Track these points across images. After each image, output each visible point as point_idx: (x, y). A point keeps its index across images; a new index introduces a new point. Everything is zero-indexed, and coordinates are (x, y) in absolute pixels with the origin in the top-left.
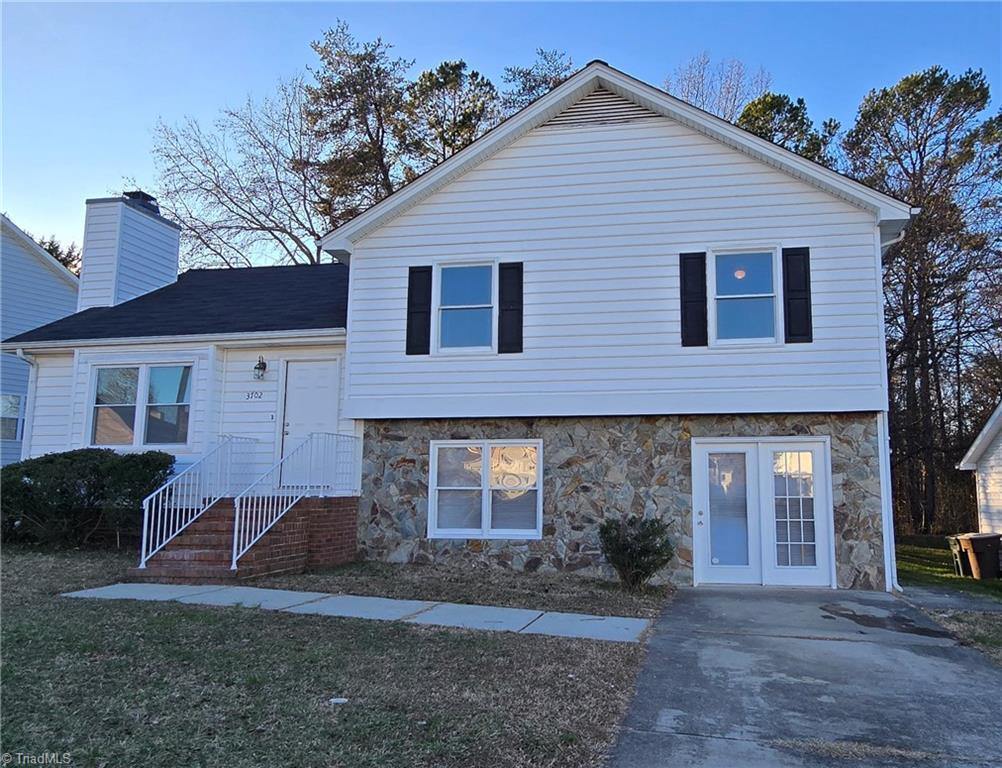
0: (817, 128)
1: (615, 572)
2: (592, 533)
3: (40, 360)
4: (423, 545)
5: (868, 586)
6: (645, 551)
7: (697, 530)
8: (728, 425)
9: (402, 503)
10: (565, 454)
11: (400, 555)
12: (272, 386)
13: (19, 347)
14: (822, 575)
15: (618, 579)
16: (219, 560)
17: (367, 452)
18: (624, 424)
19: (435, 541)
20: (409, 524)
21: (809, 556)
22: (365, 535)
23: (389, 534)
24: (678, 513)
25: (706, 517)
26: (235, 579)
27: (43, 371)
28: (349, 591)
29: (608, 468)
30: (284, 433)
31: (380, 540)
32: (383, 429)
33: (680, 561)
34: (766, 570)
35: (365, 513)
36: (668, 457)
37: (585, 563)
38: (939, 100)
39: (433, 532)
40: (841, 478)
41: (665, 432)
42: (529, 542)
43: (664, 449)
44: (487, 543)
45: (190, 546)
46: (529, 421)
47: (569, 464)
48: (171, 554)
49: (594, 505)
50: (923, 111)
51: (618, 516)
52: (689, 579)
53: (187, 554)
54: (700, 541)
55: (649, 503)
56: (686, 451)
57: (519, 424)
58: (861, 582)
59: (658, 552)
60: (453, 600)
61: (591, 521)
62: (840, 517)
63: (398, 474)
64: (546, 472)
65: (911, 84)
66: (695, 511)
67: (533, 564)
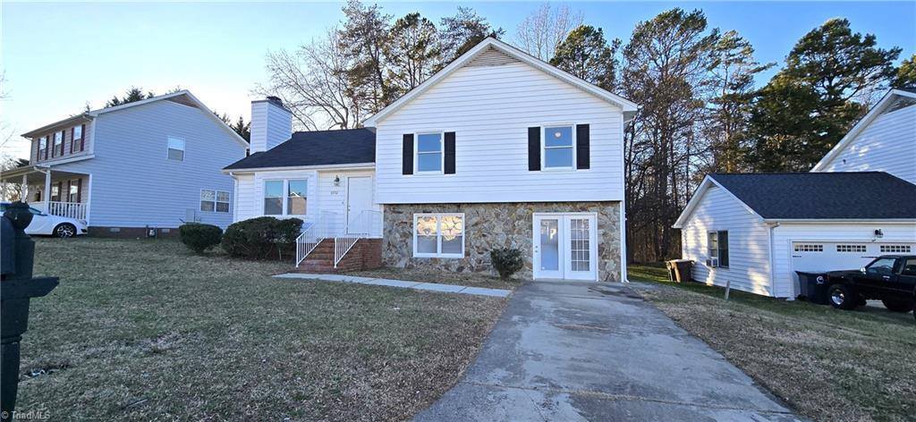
0: (609, 44)
1: (498, 272)
2: (487, 255)
3: (239, 177)
4: (411, 260)
5: (613, 280)
6: (511, 263)
7: (535, 254)
8: (550, 207)
9: (401, 241)
10: (475, 220)
11: (401, 264)
12: (342, 189)
13: (231, 171)
14: (592, 275)
15: (499, 276)
16: (328, 264)
17: (385, 219)
18: (502, 206)
19: (417, 258)
20: (405, 251)
21: (586, 266)
22: (385, 255)
23: (396, 255)
24: (526, 247)
25: (539, 249)
26: (336, 272)
27: (241, 182)
28: (384, 278)
29: (494, 226)
30: (348, 210)
31: (392, 258)
32: (393, 208)
33: (527, 268)
34: (566, 272)
35: (385, 246)
36: (522, 221)
37: (484, 269)
38: (678, 26)
39: (416, 255)
40: (602, 231)
41: (521, 210)
42: (459, 259)
43: (520, 218)
44: (440, 259)
45: (315, 258)
46: (459, 205)
47: (476, 224)
48: (308, 261)
49: (488, 242)
50: (669, 33)
51: (499, 247)
52: (531, 276)
53: (315, 262)
54: (536, 259)
55: (513, 242)
56: (530, 218)
57: (453, 206)
58: (609, 278)
59: (516, 263)
60: (428, 282)
61: (487, 250)
62: (601, 249)
63: (400, 228)
64: (466, 228)
65: (662, 18)
66: (534, 246)
67: (460, 269)
